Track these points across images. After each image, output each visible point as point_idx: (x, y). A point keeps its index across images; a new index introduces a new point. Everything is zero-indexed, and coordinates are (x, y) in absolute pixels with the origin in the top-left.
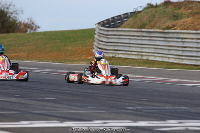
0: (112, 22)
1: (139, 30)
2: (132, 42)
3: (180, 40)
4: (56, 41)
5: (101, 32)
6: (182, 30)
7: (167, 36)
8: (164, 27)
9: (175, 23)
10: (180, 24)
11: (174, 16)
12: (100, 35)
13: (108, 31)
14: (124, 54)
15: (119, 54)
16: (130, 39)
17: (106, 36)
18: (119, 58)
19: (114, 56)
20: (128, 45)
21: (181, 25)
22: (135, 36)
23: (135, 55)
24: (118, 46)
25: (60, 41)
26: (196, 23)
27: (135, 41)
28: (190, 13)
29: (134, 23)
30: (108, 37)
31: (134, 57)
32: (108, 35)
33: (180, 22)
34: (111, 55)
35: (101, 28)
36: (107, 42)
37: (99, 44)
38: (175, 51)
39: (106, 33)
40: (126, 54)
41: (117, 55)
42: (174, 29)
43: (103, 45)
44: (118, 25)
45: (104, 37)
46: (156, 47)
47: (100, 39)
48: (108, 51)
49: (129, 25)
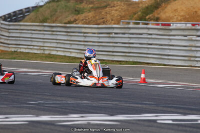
0: (14, 16)
1: (41, 24)
2: (34, 36)
3: (82, 34)
5: (3, 26)
6: (83, 24)
7: (69, 30)
8: (66, 21)
9: (76, 17)
10: (82, 18)
11: (76, 10)
12: (2, 29)
13: (9, 25)
14: (26, 48)
15: (21, 48)
16: (31, 33)
17: (7, 31)
18: (21, 52)
19: (16, 50)
20: (30, 39)
21: (83, 20)
22: (37, 30)
23: (37, 49)
24: (20, 40)
26: (97, 17)
27: (37, 35)
28: (92, 8)
29: (36, 17)
30: (10, 31)
31: (36, 52)
32: (9, 29)
33: (81, 16)
34: (13, 50)
35: (2, 22)
36: (9, 37)
38: (77, 46)
39: (7, 27)
40: (28, 48)
41: (19, 49)
42: (76, 24)
43: (5, 39)
44: (19, 19)
45: (5, 31)
46: (58, 41)
48: (10, 46)
49: (31, 19)
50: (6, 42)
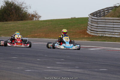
1: (118, 18)
2: (115, 26)
4: (61, 25)
5: (93, 20)
12: (92, 22)
13: (98, 19)
14: (109, 34)
15: (105, 34)
16: (113, 24)
17: (96, 23)
18: (106, 36)
19: (102, 35)
20: (112, 28)
22: (117, 22)
24: (105, 29)
25: (63, 26)
27: (117, 25)
29: (115, 14)
30: (98, 23)
31: (117, 36)
32: (98, 22)
34: (100, 35)
35: (93, 17)
36: (97, 27)
37: (92, 28)
39: (96, 21)
40: (111, 34)
41: (105, 35)
43: (95, 28)
45: (95, 23)
47: (92, 24)
48: (98, 32)
49: (111, 15)
50: (95, 30)
